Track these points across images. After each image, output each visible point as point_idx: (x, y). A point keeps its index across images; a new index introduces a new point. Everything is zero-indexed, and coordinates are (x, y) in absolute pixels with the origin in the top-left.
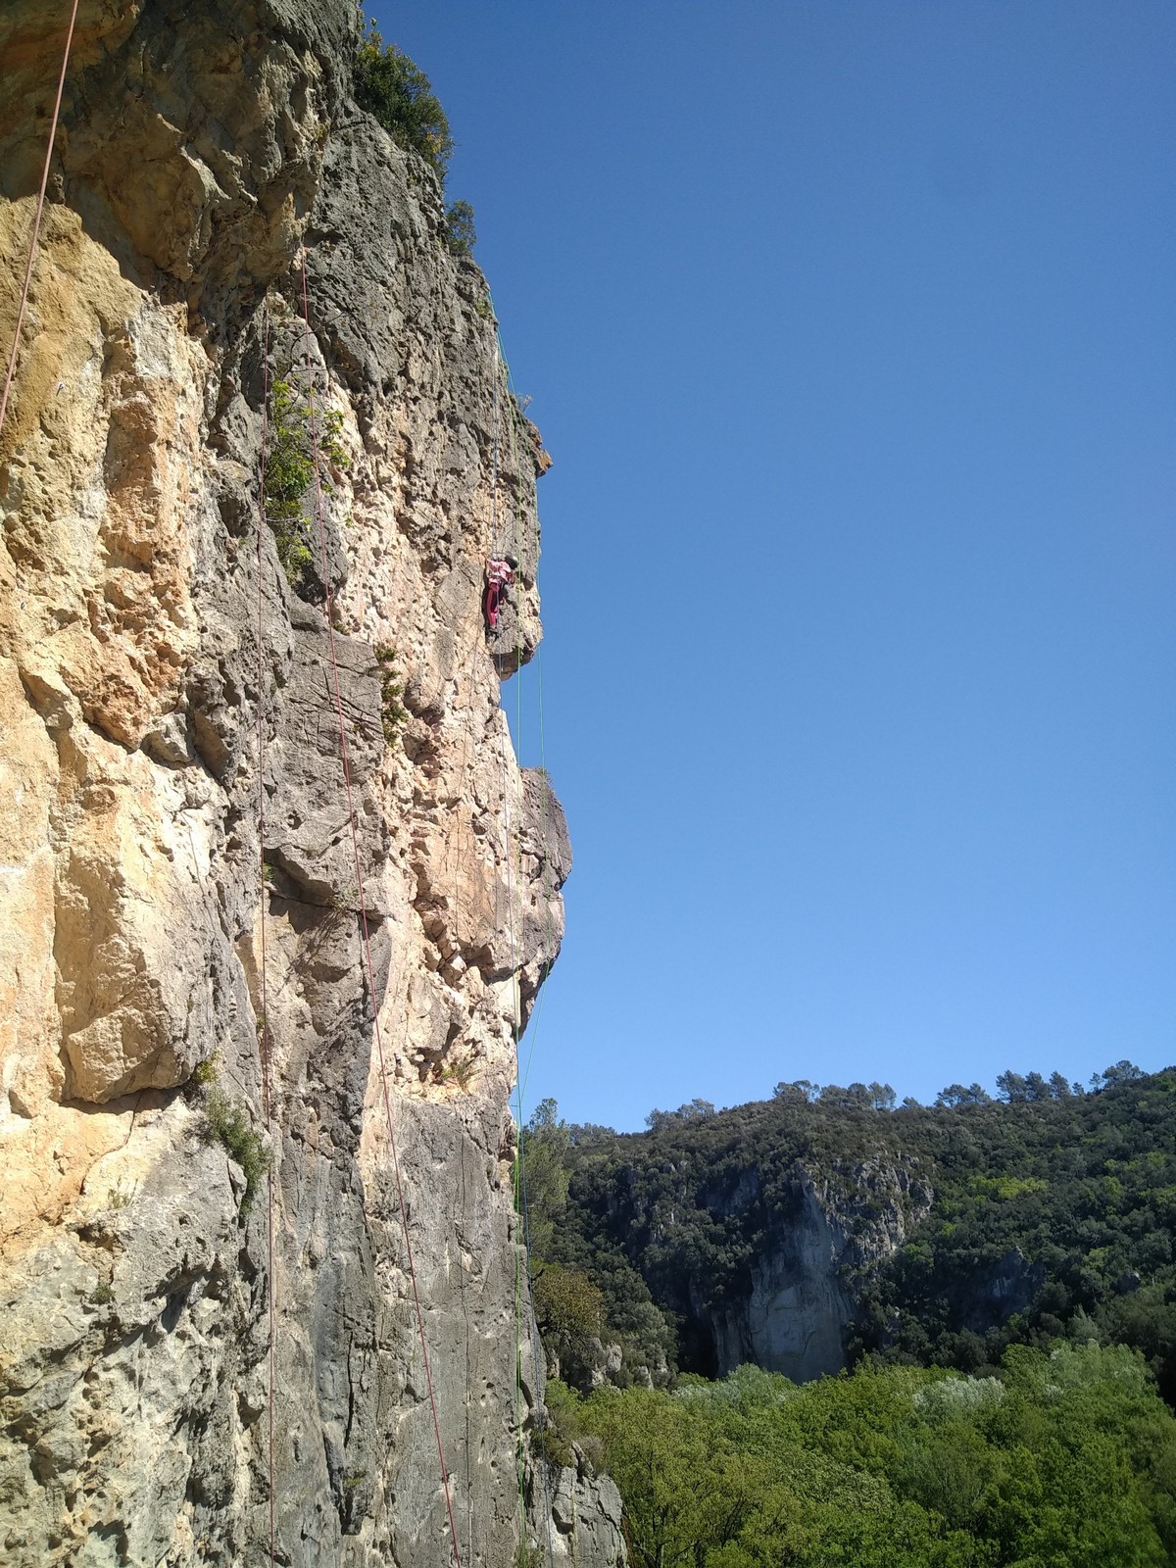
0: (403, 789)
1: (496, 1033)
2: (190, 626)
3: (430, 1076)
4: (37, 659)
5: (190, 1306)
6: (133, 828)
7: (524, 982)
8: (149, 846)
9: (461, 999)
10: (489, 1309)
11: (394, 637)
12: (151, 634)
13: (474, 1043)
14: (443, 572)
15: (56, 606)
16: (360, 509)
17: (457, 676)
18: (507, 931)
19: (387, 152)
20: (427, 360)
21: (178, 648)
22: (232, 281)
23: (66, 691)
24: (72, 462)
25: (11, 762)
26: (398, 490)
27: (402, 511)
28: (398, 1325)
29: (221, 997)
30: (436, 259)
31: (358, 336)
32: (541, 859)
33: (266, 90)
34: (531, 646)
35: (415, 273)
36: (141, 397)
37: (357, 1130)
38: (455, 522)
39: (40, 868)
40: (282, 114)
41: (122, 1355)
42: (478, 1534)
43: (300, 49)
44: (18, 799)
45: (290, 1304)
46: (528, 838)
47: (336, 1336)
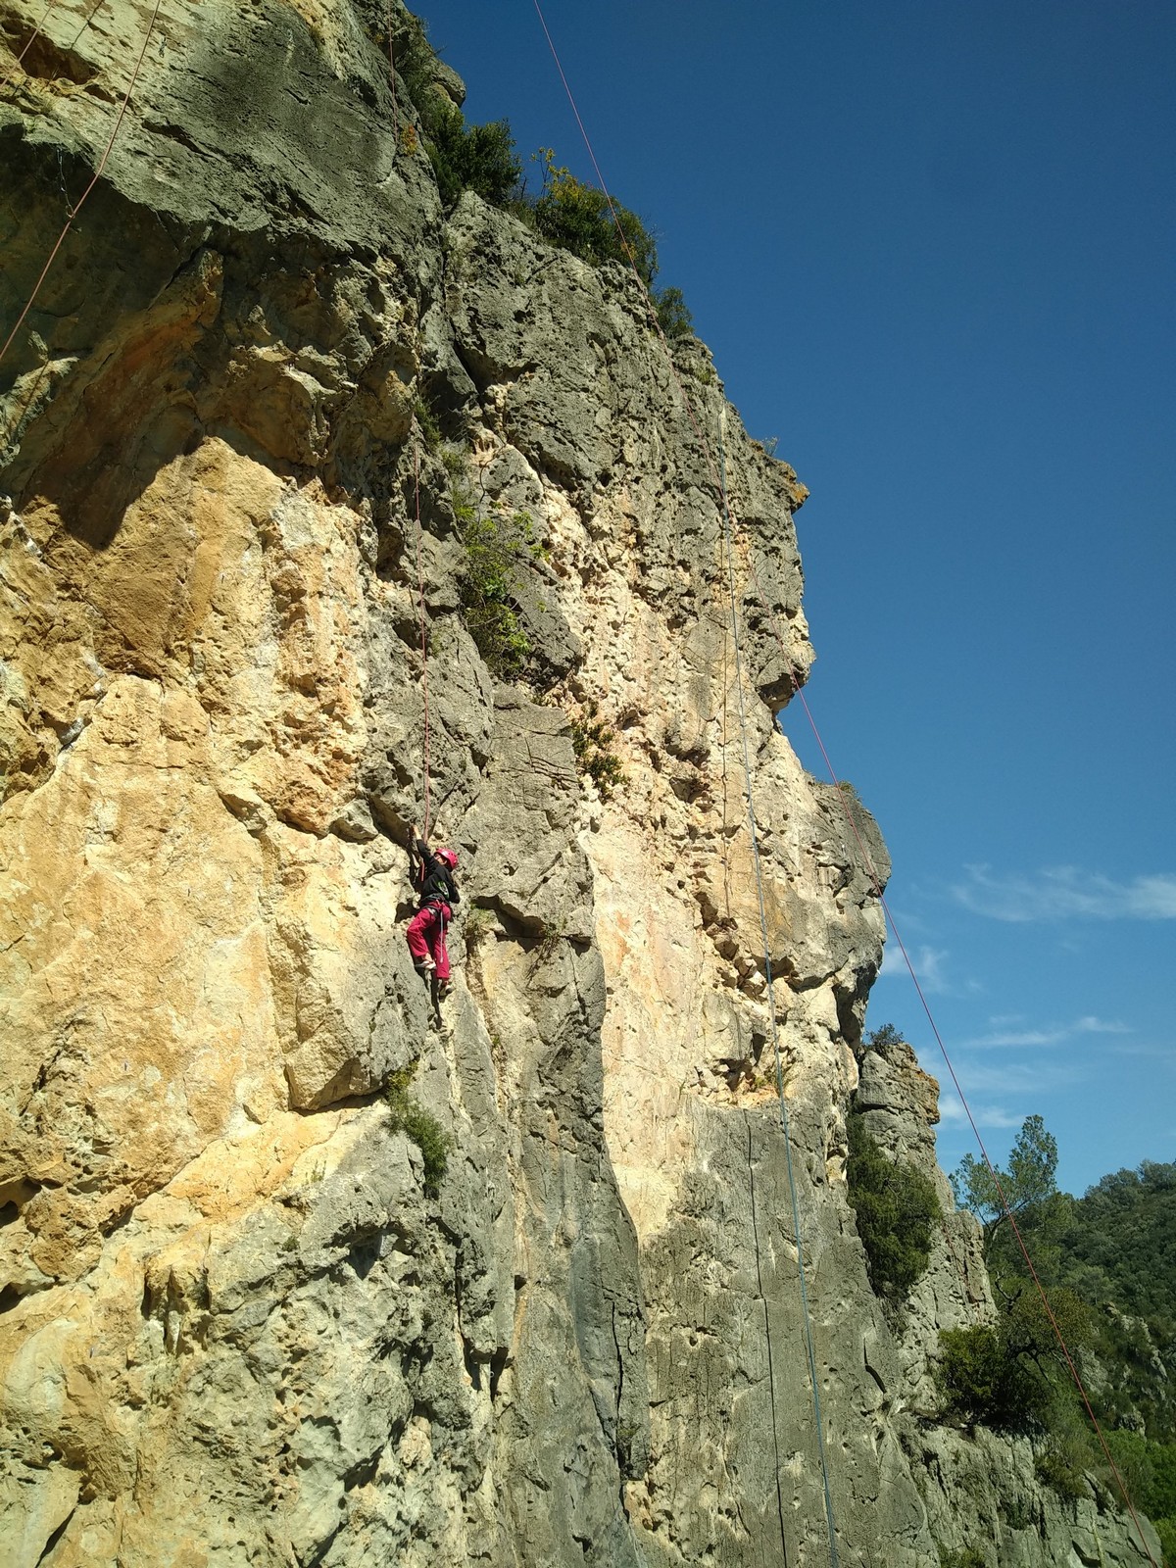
0: (675, 827)
1: (812, 1039)
2: (360, 731)
3: (743, 1085)
4: (231, 781)
5: (382, 1259)
6: (323, 896)
7: (837, 989)
8: (335, 907)
9: (762, 1010)
10: (823, 1299)
11: (644, 694)
12: (325, 743)
13: (790, 1051)
14: (691, 624)
15: (243, 739)
16: (592, 590)
17: (720, 715)
18: (809, 942)
19: (579, 277)
20: (644, 441)
21: (348, 750)
22: (364, 451)
23: (257, 800)
24: (242, 629)
25: (217, 862)
26: (631, 564)
27: (639, 582)
28: (722, 1313)
29: (412, 1018)
30: (643, 349)
31: (564, 444)
32: (842, 869)
33: (343, 301)
34: (802, 669)
35: (620, 371)
36: (290, 565)
37: (598, 1127)
38: (697, 577)
39: (254, 937)
40: (362, 314)
41: (311, 1289)
42: (835, 1511)
43: (368, 258)
44: (227, 888)
45: (543, 1276)
46: (824, 851)
47: (597, 1305)
